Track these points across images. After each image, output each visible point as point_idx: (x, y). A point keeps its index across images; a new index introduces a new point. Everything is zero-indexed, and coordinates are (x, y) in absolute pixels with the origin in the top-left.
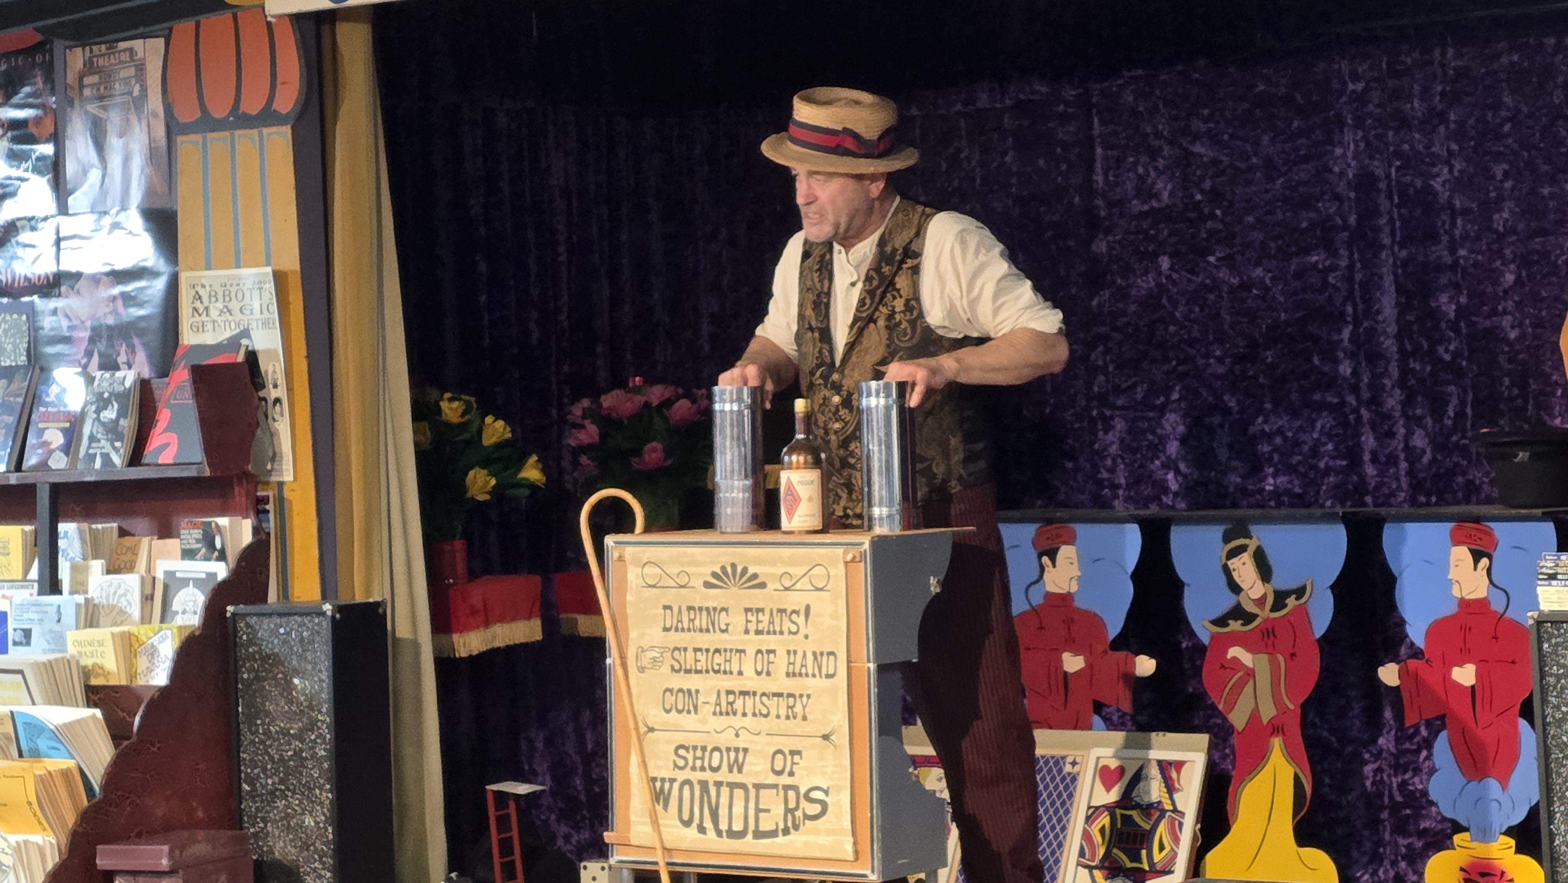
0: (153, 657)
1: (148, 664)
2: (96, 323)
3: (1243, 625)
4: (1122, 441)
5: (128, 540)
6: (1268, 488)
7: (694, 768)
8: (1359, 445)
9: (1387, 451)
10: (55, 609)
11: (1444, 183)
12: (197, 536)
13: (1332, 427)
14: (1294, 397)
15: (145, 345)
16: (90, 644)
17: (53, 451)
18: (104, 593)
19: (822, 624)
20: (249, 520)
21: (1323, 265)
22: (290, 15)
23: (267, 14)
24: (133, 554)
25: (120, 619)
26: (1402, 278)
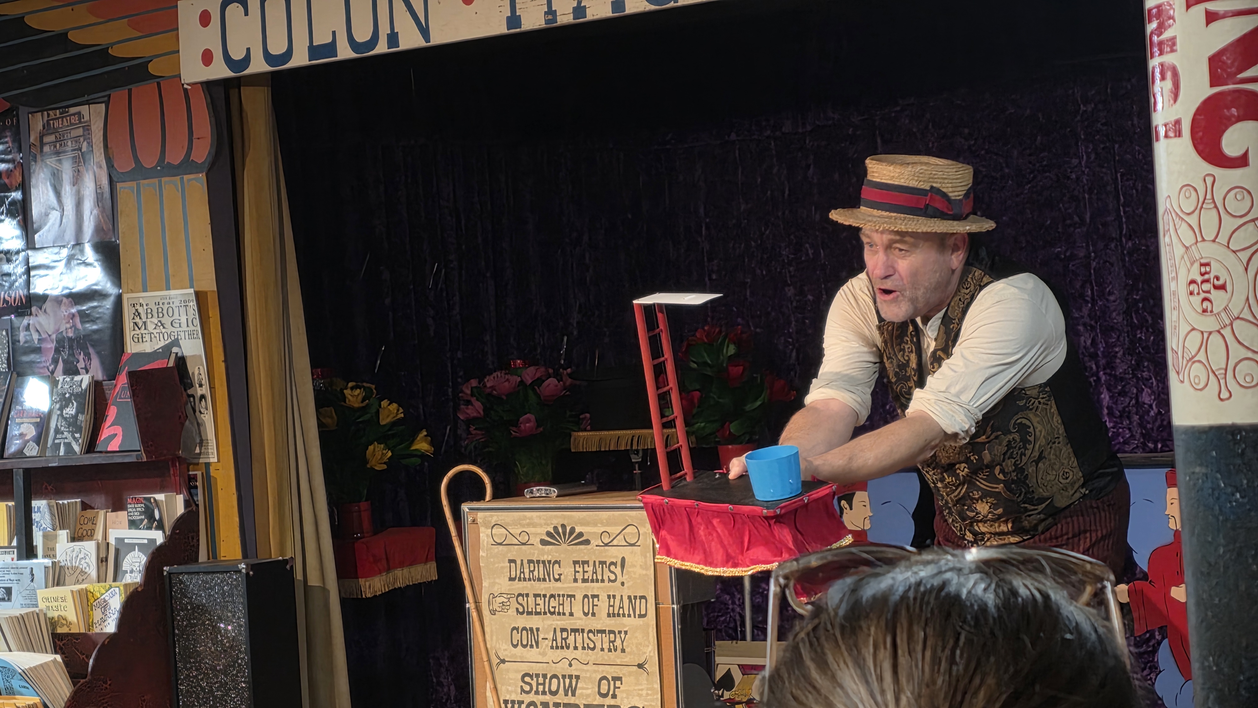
0: (105, 610)
1: (101, 616)
2: (59, 336)
5: (89, 513)
7: (537, 693)
9: (1120, 407)
10: (29, 571)
12: (140, 509)
15: (98, 353)
16: (56, 600)
17: (28, 441)
18: (68, 556)
19: (635, 573)
20: (182, 496)
21: (1065, 256)
22: (202, 83)
23: (183, 82)
24: (93, 524)
25: (81, 578)
26: (1128, 265)
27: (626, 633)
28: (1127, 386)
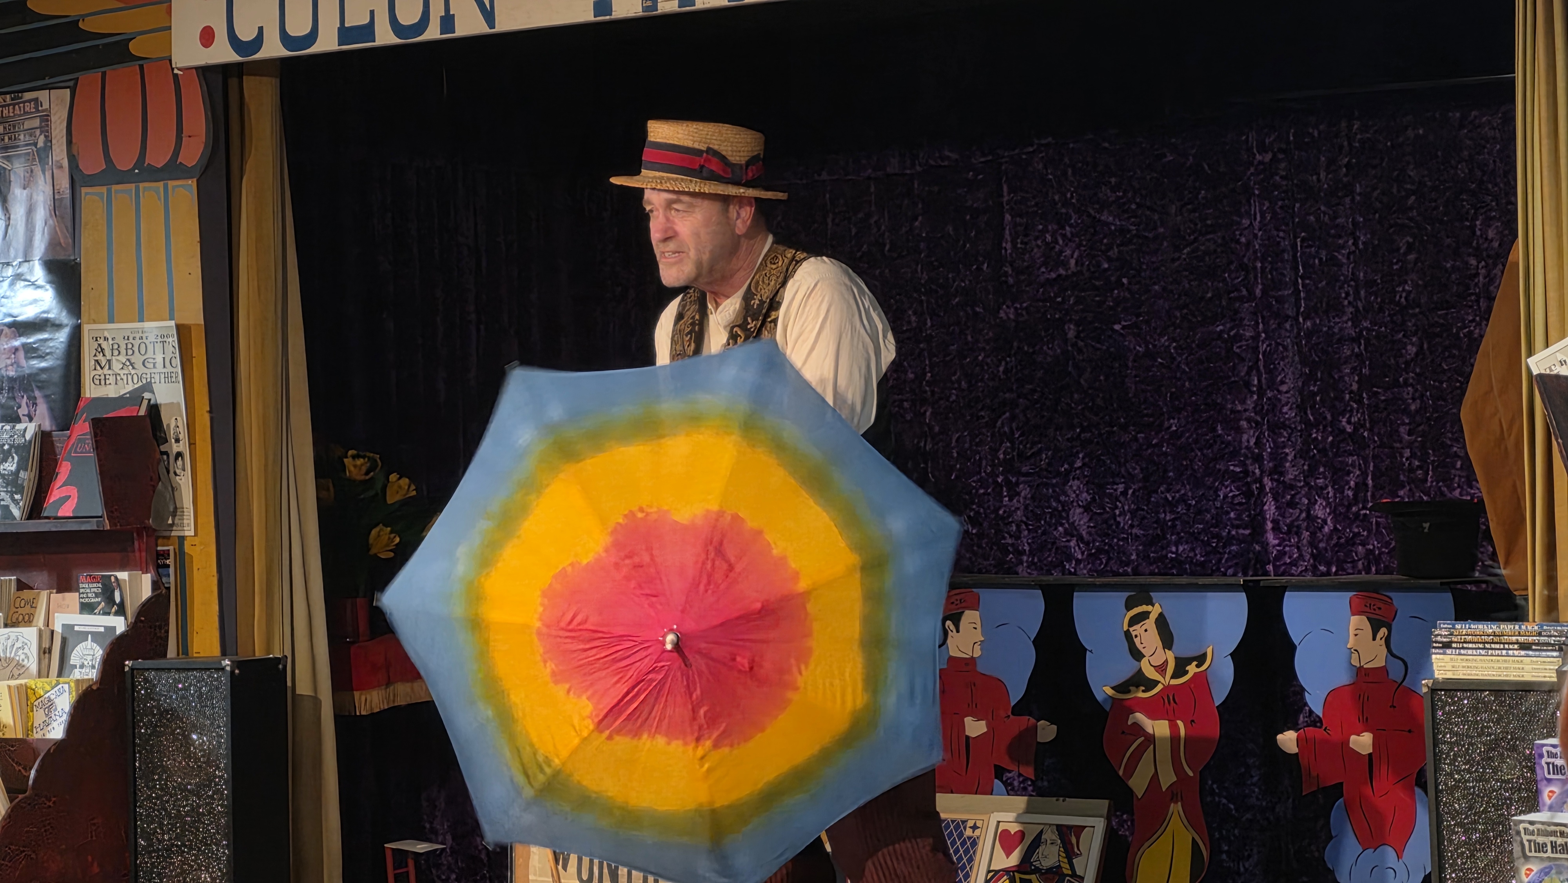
0: (50, 711)
1: (44, 718)
3: (1143, 691)
4: (1026, 507)
5: (26, 594)
6: (1169, 555)
8: (1262, 513)
9: (1288, 521)
11: (1349, 253)
12: (95, 590)
13: (1234, 497)
14: (1198, 465)
15: (46, 397)
18: (1, 645)
20: (149, 575)
21: (1228, 335)
22: (197, 68)
23: (174, 66)
24: (32, 607)
25: (17, 672)
26: (1305, 350)
28: (1298, 496)
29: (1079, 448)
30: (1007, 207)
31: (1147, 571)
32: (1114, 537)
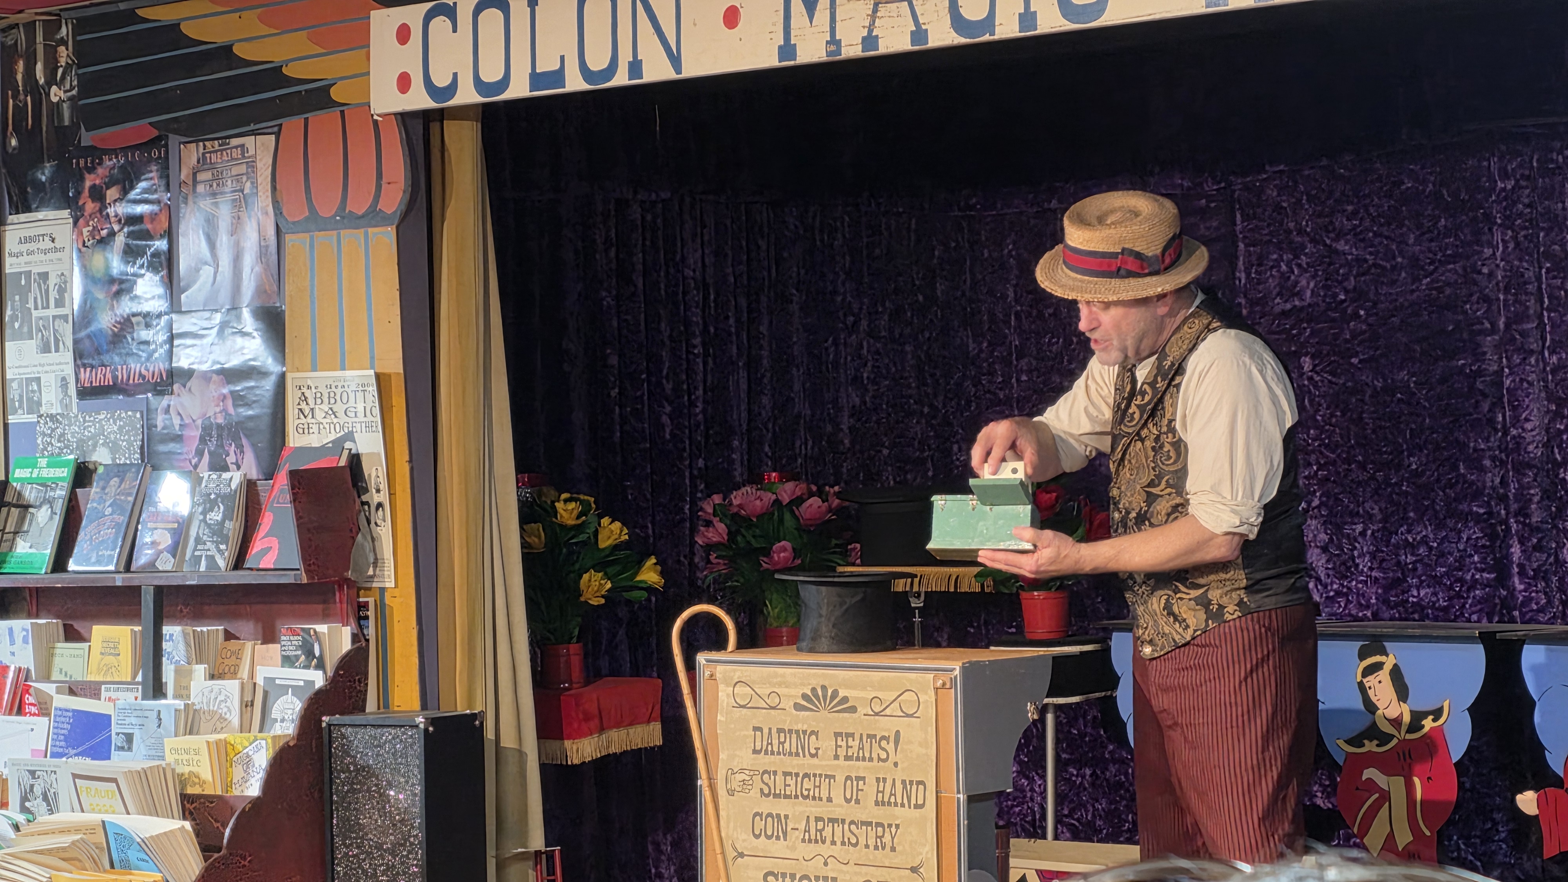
0: (248, 767)
1: (243, 774)
2: (207, 422)
3: (1378, 745)
5: (233, 644)
6: (1411, 599)
8: (1508, 556)
9: (1535, 565)
10: (155, 714)
12: (296, 643)
13: (1477, 538)
14: (1440, 505)
16: (187, 752)
17: (161, 552)
18: (205, 698)
19: (911, 752)
20: (349, 628)
21: (1471, 370)
22: (395, 114)
23: (372, 112)
24: (237, 658)
25: (219, 726)
26: (1551, 386)
27: (897, 826)
28: (1545, 539)
29: (1316, 487)
30: (1241, 236)
31: (1386, 615)
32: (1353, 580)
